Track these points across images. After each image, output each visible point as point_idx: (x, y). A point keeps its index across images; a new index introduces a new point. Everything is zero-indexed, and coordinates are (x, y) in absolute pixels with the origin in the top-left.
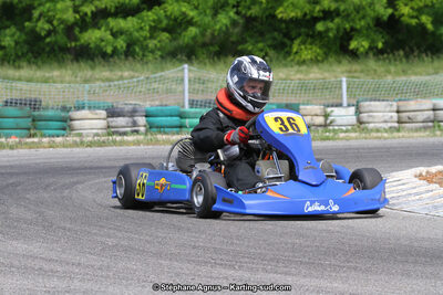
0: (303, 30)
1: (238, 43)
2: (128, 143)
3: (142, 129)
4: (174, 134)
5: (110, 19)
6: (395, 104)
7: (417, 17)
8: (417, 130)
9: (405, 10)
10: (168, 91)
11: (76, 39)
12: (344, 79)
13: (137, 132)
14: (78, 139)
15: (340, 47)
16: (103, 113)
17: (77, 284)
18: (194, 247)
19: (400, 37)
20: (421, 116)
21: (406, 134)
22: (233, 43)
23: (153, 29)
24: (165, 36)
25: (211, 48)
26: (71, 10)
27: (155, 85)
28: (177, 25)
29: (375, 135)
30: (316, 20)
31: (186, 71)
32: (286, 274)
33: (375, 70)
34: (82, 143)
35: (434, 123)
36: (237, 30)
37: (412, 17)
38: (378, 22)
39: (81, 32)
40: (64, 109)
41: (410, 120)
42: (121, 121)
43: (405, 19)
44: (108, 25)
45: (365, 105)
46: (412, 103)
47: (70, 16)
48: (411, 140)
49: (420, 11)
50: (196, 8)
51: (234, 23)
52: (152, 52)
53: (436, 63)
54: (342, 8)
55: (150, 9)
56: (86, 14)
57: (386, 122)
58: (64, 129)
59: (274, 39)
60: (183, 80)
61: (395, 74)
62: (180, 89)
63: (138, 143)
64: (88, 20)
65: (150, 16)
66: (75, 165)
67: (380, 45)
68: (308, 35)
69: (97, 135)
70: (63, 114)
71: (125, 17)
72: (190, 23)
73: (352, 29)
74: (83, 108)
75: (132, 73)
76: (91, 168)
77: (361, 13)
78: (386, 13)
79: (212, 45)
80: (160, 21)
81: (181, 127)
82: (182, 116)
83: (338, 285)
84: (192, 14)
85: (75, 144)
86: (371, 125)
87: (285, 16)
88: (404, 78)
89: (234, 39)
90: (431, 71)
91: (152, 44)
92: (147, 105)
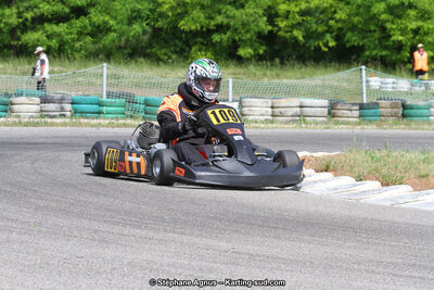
0: (199, 39)
1: (147, 48)
2: (57, 125)
3: (68, 114)
4: (93, 118)
5: (46, 24)
6: (270, 101)
7: (291, 32)
8: (287, 122)
9: (282, 24)
10: (90, 84)
11: (19, 39)
12: (231, 80)
13: (64, 115)
14: (17, 120)
15: (229, 55)
16: (38, 100)
17: (15, 236)
18: (109, 211)
19: (277, 47)
20: (290, 112)
21: (278, 126)
22: (142, 47)
23: (80, 33)
24: (89, 39)
25: (126, 51)
26: (15, 16)
27: (80, 79)
28: (99, 31)
29: (255, 125)
30: (209, 32)
31: (105, 68)
32: (182, 233)
33: (255, 74)
34: (20, 123)
35: (301, 117)
36: (146, 37)
37: (286, 32)
38: (260, 35)
39: (22, 33)
40: (7, 95)
41: (282, 115)
42: (51, 106)
43: (281, 33)
44: (44, 29)
45: (247, 101)
46: (283, 101)
47: (14, 21)
48: (282, 131)
49: (293, 27)
50: (115, 18)
51: (144, 32)
52: (79, 52)
53: (303, 70)
54: (232, 23)
55: (77, 18)
56: (26, 19)
57: (262, 115)
58: (6, 111)
59: (175, 45)
60: (102, 75)
61: (270, 77)
62: (99, 82)
63: (65, 125)
64: (28, 24)
65: (78, 23)
66: (14, 140)
67: (261, 52)
68: (202, 44)
69: (33, 117)
70: (5, 99)
71: (57, 24)
72: (109, 30)
73: (240, 39)
74: (22, 95)
75: (61, 69)
76: (27, 144)
77: (247, 27)
78: (267, 28)
79: (125, 48)
80: (85, 27)
81: (99, 113)
82: (100, 104)
83: (223, 245)
84: (112, 22)
85: (15, 124)
86: (251, 118)
87: (186, 28)
88: (278, 81)
89: (143, 44)
90: (299, 75)
91: (77, 45)
92: (73, 95)
